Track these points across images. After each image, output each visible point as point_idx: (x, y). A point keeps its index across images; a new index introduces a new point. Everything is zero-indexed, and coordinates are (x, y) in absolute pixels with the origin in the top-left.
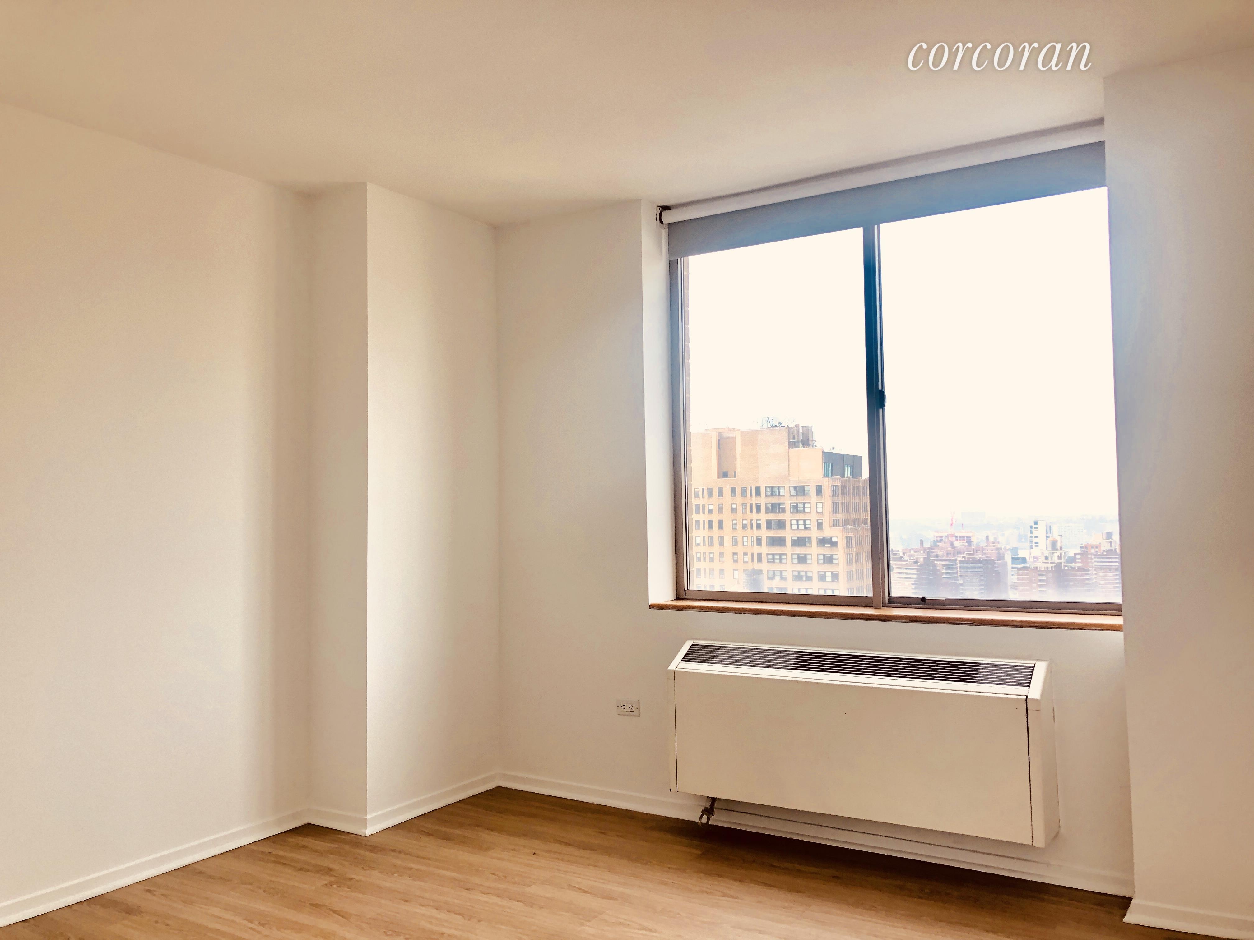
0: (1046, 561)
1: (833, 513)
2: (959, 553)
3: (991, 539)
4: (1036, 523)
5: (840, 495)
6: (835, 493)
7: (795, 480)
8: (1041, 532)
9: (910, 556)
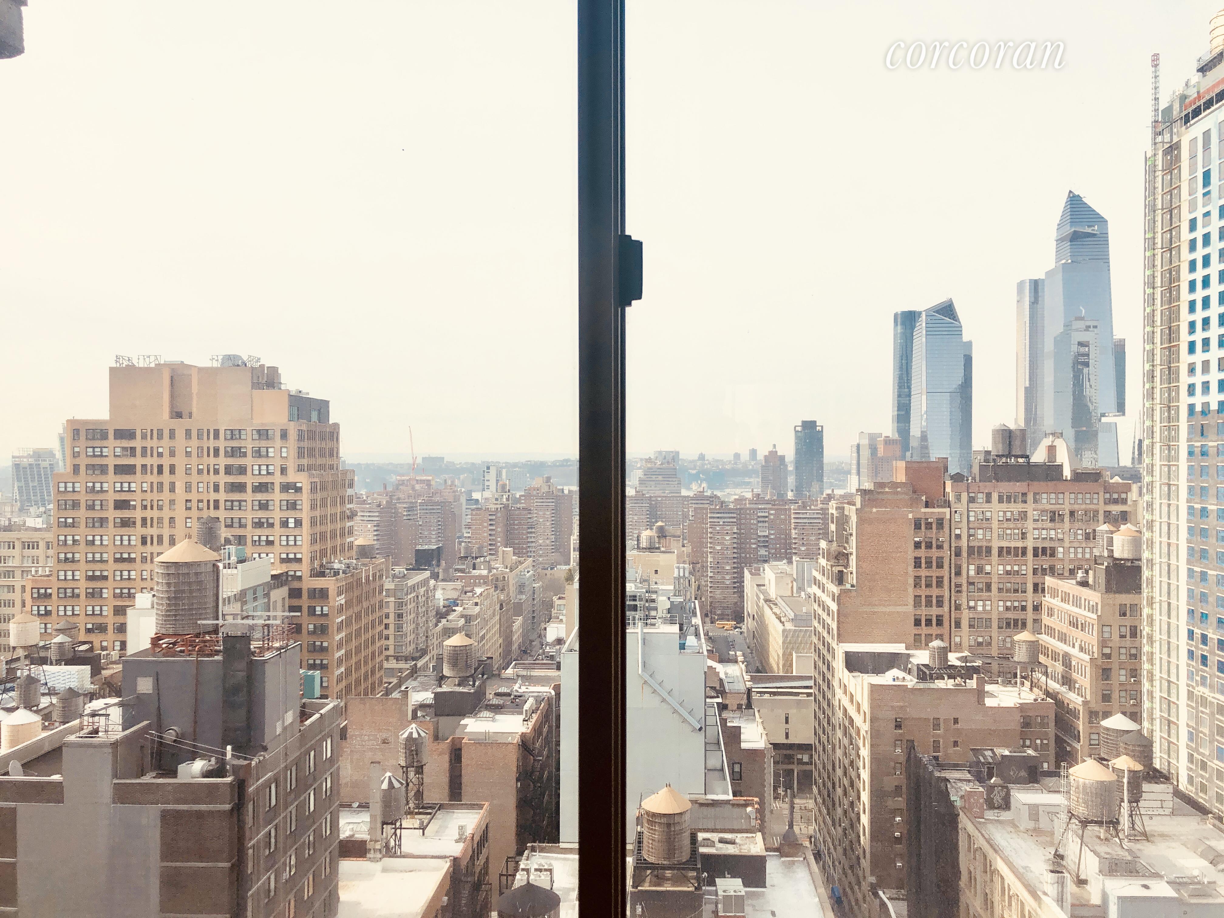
0: (496, 502)
1: (298, 458)
2: (419, 496)
3: (449, 483)
4: (488, 468)
5: (306, 440)
6: (300, 438)
7: (259, 422)
8: (492, 476)
9: (373, 499)
